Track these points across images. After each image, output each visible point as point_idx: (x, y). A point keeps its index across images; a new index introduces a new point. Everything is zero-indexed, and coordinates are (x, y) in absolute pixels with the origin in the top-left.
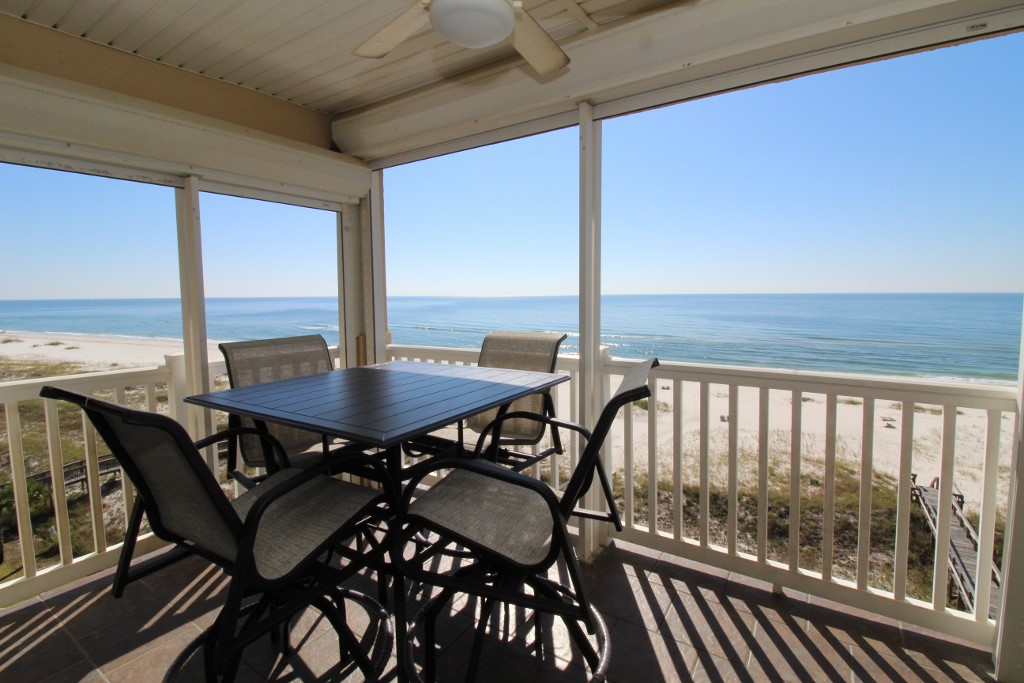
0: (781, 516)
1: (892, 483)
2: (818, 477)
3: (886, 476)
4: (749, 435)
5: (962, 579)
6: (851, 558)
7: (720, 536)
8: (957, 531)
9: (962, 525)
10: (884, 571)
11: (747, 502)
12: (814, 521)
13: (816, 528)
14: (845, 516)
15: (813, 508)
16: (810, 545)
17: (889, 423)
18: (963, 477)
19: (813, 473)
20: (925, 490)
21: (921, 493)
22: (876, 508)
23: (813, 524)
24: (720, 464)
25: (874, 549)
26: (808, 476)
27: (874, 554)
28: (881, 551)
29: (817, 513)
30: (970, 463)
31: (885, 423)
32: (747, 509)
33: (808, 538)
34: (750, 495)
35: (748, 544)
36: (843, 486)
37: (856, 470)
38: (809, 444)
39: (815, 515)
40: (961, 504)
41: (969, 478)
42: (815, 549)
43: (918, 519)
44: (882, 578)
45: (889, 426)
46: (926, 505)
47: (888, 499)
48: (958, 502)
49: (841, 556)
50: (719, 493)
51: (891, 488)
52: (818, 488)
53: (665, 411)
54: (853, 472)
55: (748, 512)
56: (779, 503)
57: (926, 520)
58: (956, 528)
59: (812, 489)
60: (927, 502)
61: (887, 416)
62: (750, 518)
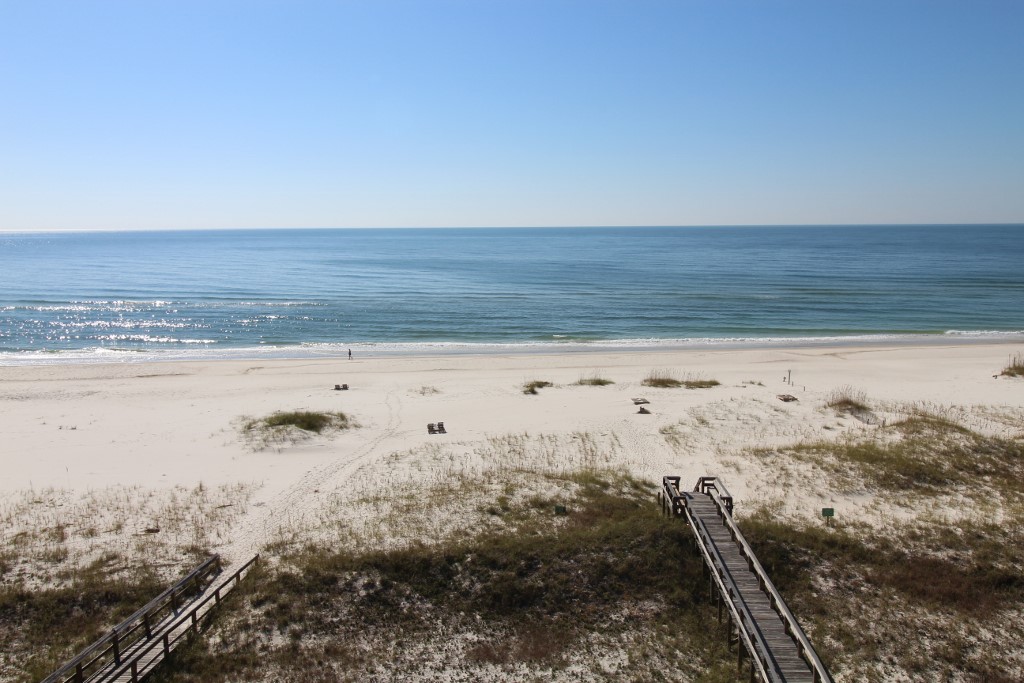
0: (522, 574)
1: (652, 492)
2: (564, 501)
3: (645, 483)
4: (470, 450)
5: (742, 617)
6: (613, 617)
7: (435, 629)
8: (730, 548)
9: (734, 538)
10: (653, 625)
11: (473, 562)
12: (564, 571)
13: (567, 581)
14: (602, 554)
15: (562, 551)
16: (561, 609)
17: (643, 406)
18: (727, 470)
19: (558, 496)
20: (691, 498)
21: (686, 503)
22: (639, 535)
23: (563, 576)
24: (430, 505)
25: (639, 596)
26: (552, 502)
27: (640, 604)
28: (648, 598)
29: (567, 558)
30: (733, 450)
31: (638, 408)
32: (472, 573)
33: (559, 600)
34: (476, 550)
35: (478, 631)
36: (596, 510)
37: (610, 481)
38: (551, 451)
39: (566, 562)
40: (730, 508)
41: (733, 470)
42: (569, 614)
43: (687, 540)
44: (652, 637)
45: (643, 411)
46: (694, 519)
47: (650, 518)
48: (727, 507)
49: (601, 617)
50: (431, 556)
51: (652, 499)
52: (566, 519)
53: (341, 428)
54: (606, 486)
55: (474, 579)
56: (517, 554)
57: (694, 539)
58: (727, 544)
59: (558, 521)
60: (695, 514)
61: (640, 397)
62: (478, 586)
